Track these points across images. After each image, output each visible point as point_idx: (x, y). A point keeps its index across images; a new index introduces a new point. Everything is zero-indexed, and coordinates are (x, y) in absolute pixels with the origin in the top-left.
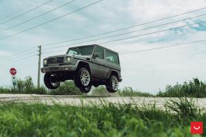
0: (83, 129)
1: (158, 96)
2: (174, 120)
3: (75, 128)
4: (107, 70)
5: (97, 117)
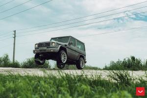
0: (44, 93)
1: (104, 69)
2: (114, 87)
3: (38, 93)
4: (77, 54)
5: (56, 84)
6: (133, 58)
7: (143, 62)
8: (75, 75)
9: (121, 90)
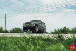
0: (20, 45)
1: (51, 33)
4: (42, 28)
5: (26, 41)
6: (65, 28)
7: (70, 29)
8: (36, 36)
9: (59, 43)
